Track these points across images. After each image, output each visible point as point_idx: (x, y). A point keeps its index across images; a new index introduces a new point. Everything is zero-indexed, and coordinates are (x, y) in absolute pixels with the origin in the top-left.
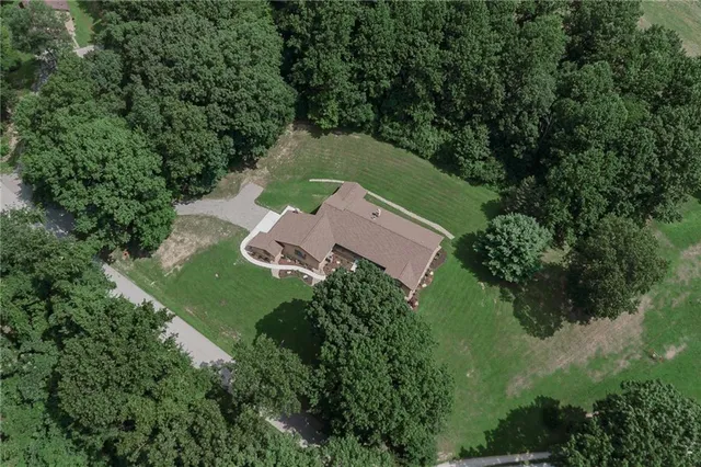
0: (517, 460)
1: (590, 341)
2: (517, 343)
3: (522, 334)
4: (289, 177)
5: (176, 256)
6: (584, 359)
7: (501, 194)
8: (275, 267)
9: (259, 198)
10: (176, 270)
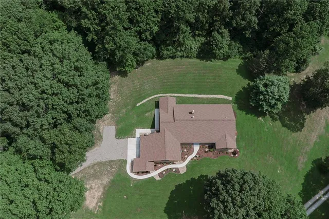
0: (317, 198)
1: (321, 119)
2: (291, 141)
3: (291, 135)
4: (124, 110)
5: (94, 198)
6: (323, 130)
7: (242, 58)
8: (155, 174)
9: (117, 135)
10: (99, 206)
